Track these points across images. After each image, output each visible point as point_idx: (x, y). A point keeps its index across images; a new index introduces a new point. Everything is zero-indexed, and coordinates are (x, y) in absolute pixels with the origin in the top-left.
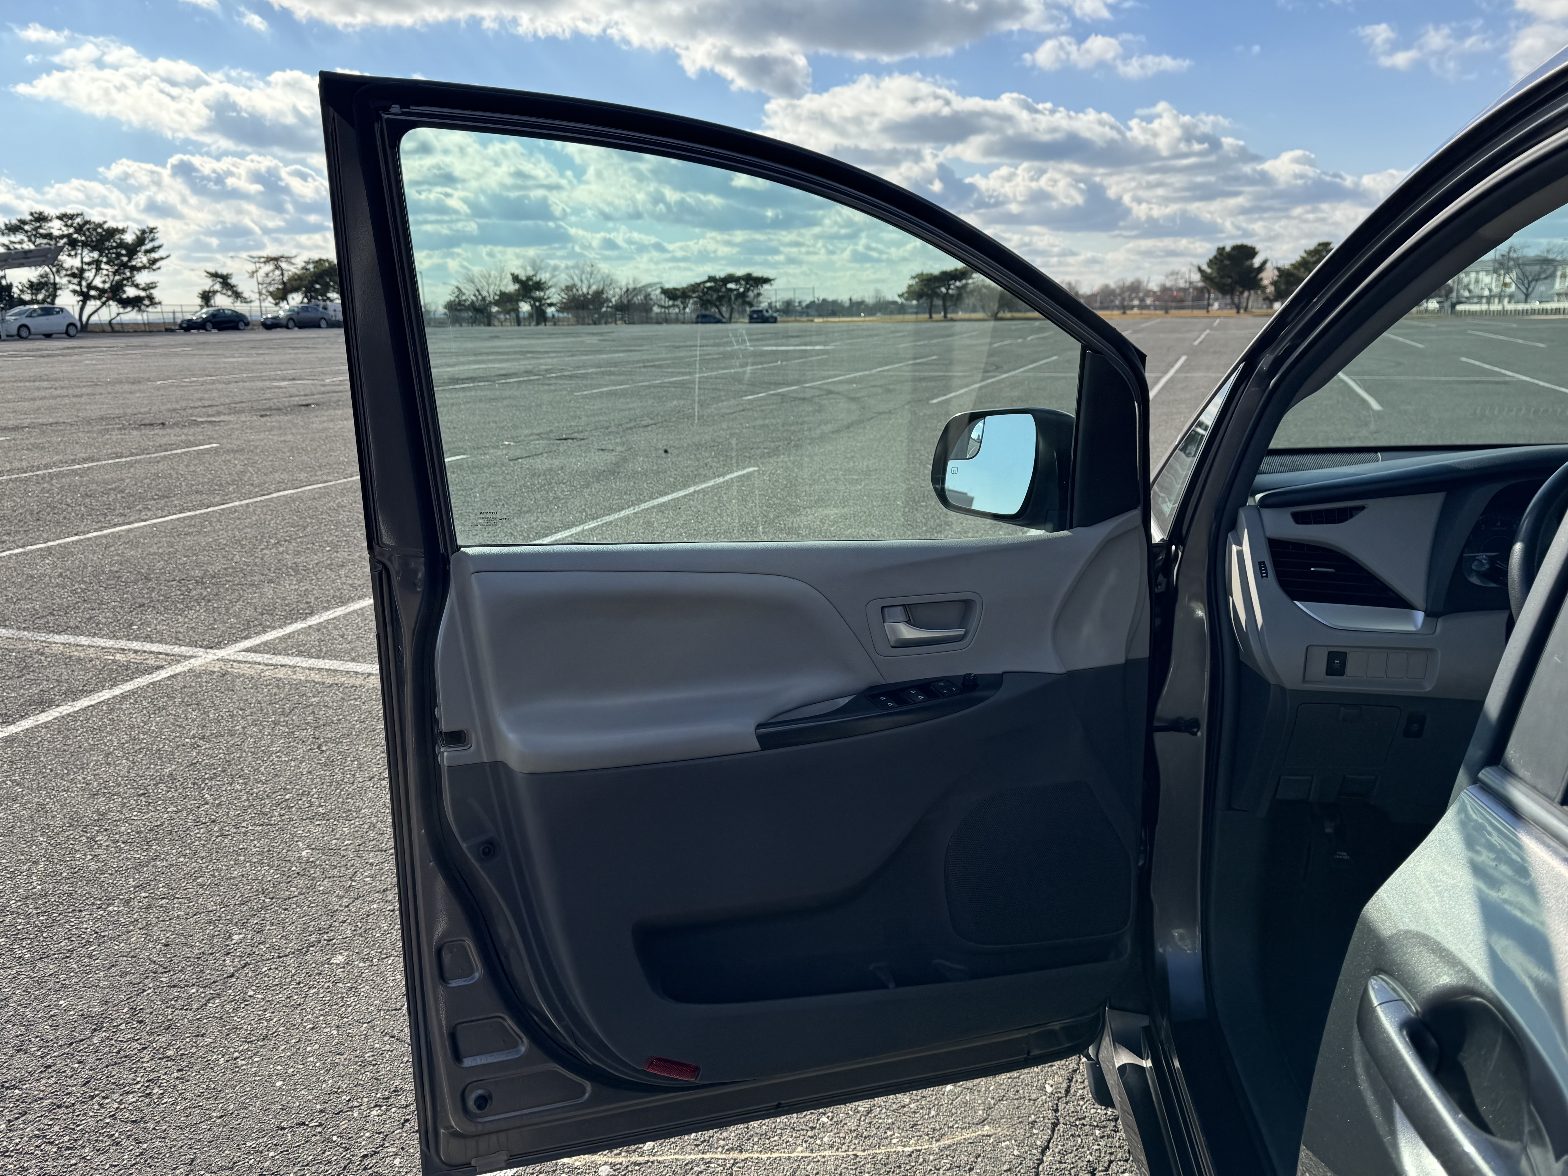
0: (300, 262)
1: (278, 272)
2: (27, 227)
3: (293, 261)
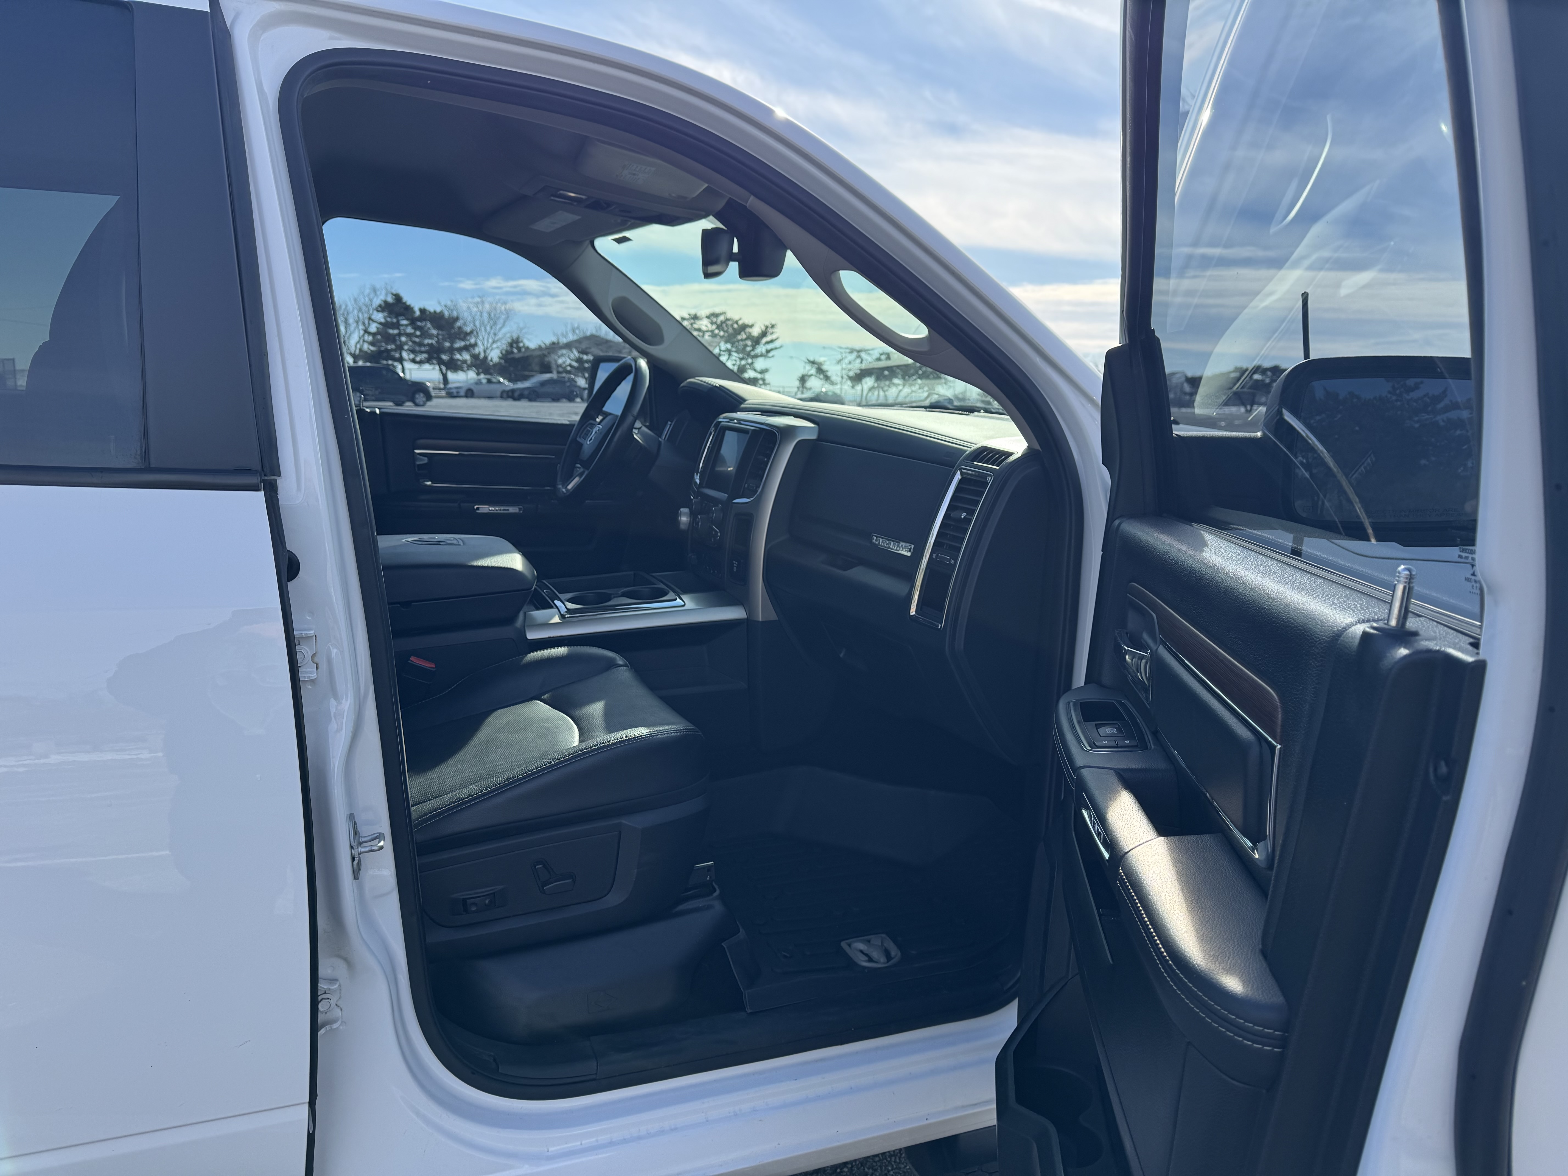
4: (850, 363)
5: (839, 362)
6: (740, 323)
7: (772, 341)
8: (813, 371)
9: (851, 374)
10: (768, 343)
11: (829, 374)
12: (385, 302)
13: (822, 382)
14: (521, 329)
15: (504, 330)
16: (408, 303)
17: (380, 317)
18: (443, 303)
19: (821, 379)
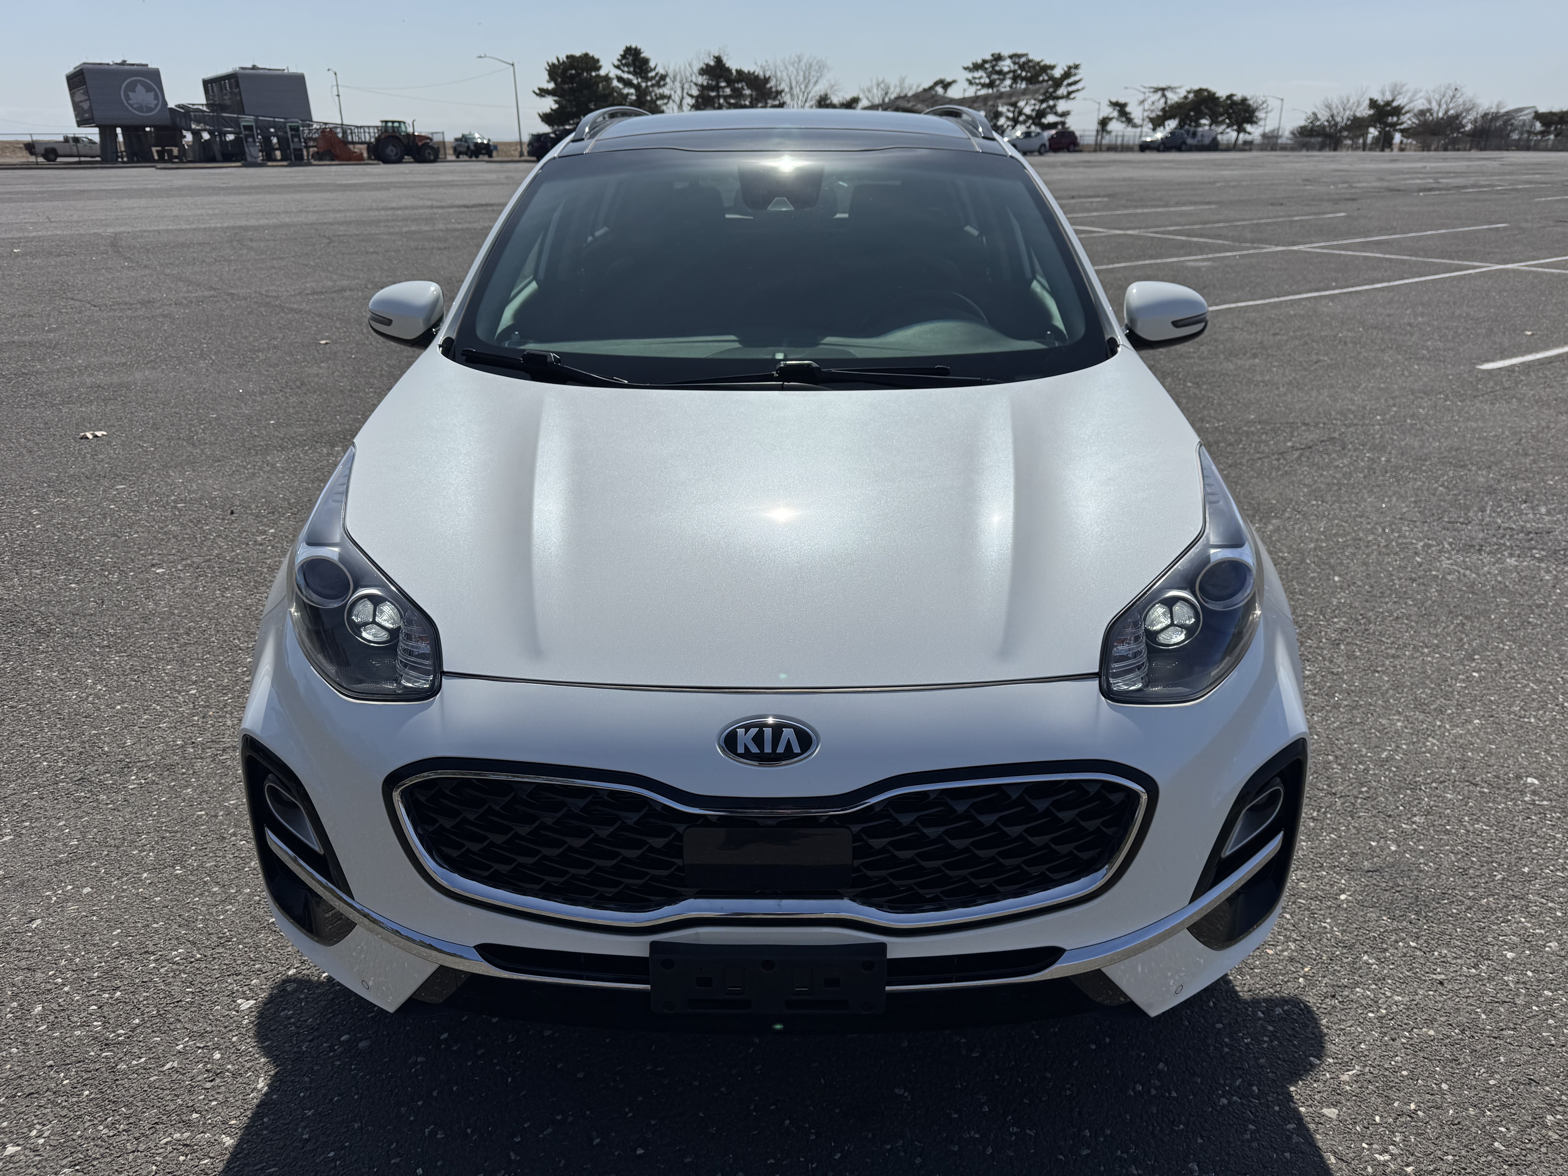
0: (1182, 93)
1: (1163, 101)
2: (987, 66)
3: (1178, 90)
4: (1153, 103)
5: (1142, 102)
6: (1042, 64)
7: (1075, 83)
8: (1115, 114)
9: (1153, 115)
10: (1070, 85)
11: (1132, 116)
12: (707, 65)
13: (1124, 125)
14: (832, 86)
15: (817, 88)
16: (727, 65)
17: (702, 80)
18: (759, 64)
19: (1122, 122)
